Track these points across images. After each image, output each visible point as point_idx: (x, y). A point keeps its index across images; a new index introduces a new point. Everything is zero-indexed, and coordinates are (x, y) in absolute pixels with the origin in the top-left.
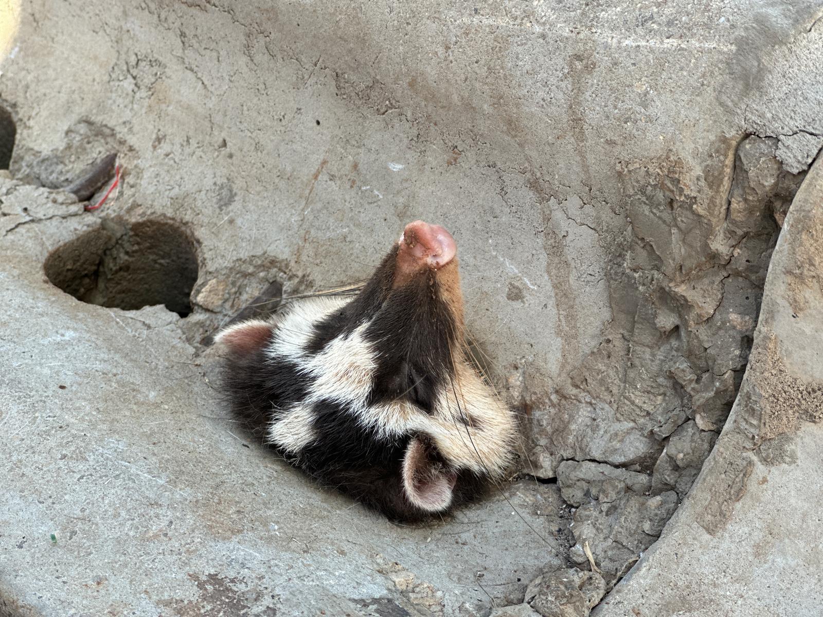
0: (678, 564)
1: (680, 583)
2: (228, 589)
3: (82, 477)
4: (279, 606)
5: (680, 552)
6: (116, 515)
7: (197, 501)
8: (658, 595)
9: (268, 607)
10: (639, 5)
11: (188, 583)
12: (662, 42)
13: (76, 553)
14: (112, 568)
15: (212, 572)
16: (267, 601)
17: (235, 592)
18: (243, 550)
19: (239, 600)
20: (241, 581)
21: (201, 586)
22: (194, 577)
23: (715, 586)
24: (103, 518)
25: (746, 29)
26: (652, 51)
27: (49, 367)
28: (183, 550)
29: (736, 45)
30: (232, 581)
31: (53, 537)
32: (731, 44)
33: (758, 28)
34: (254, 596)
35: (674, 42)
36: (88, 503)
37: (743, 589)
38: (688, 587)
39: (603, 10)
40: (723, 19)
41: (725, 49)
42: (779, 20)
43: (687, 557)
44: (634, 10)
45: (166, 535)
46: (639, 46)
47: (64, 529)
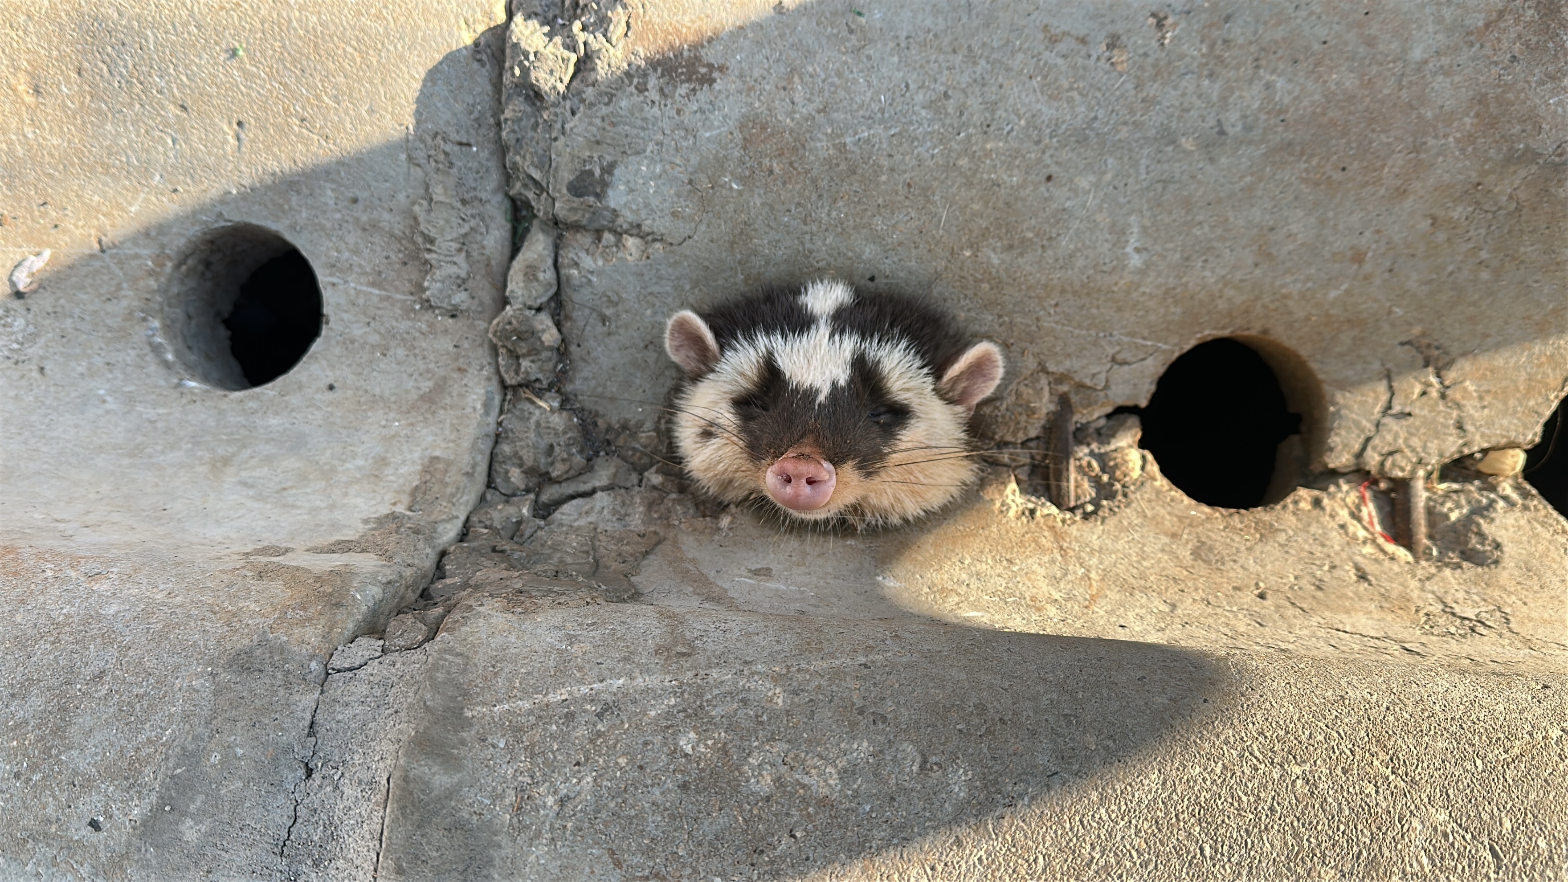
0: (452, 425)
1: (442, 412)
2: (689, 80)
3: (907, 86)
4: (641, 98)
5: (455, 433)
6: (839, 74)
7: (804, 147)
8: (455, 394)
9: (647, 90)
10: (627, 726)
11: (721, 61)
12: (570, 693)
13: (828, 15)
14: (788, 26)
15: (717, 86)
16: (653, 94)
17: (682, 82)
18: (718, 127)
19: (671, 76)
20: (688, 95)
21: (710, 66)
22: (722, 69)
23: (412, 424)
24: (846, 62)
25: (463, 743)
26: (581, 682)
27: (1089, 191)
28: (758, 87)
29: (467, 717)
30: (694, 90)
31: (860, 14)
32: (473, 717)
33: (448, 749)
34: (666, 91)
35: (555, 697)
36: (873, 67)
37: (385, 432)
38: (434, 412)
39: (673, 707)
40: (502, 745)
41: (479, 708)
42: (427, 771)
43: (447, 433)
44: (629, 718)
45: (785, 89)
46: (601, 681)
47: (862, 28)
